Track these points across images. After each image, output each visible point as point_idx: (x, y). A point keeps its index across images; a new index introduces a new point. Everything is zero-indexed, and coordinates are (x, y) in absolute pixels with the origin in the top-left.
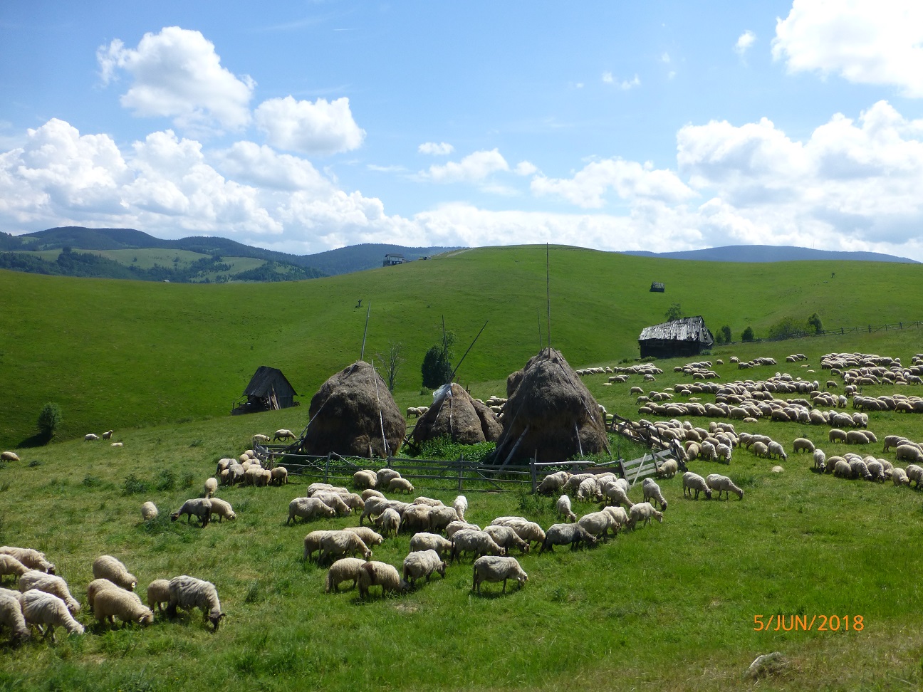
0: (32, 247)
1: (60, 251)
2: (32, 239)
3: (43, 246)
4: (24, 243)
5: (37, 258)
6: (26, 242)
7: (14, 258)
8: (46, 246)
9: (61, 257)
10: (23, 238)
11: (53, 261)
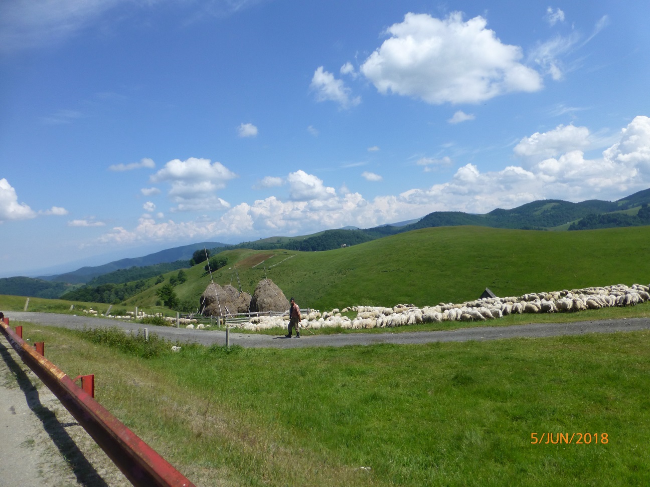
0: (624, 207)
1: (640, 207)
2: (624, 202)
3: (631, 205)
4: (619, 205)
5: (624, 215)
6: (620, 204)
7: (609, 217)
8: (633, 205)
9: (640, 212)
10: (619, 202)
11: (635, 215)
